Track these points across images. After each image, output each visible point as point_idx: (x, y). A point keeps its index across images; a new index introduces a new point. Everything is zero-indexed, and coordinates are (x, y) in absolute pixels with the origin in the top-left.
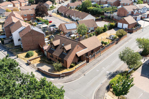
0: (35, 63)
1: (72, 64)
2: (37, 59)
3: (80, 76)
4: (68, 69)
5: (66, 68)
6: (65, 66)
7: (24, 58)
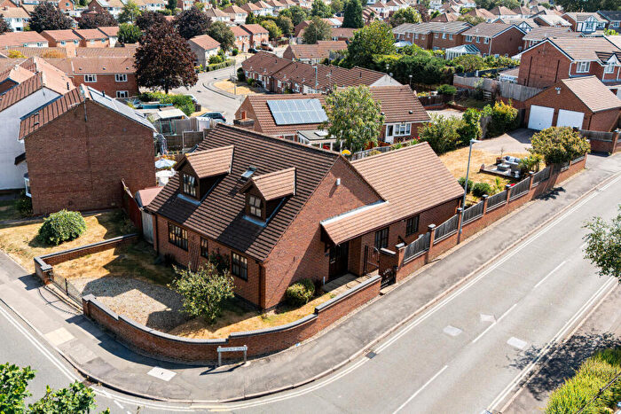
0: (81, 273)
1: (297, 288)
2: (93, 256)
3: (341, 356)
4: (271, 314)
5: (259, 309)
6: (255, 300)
7: (26, 247)
